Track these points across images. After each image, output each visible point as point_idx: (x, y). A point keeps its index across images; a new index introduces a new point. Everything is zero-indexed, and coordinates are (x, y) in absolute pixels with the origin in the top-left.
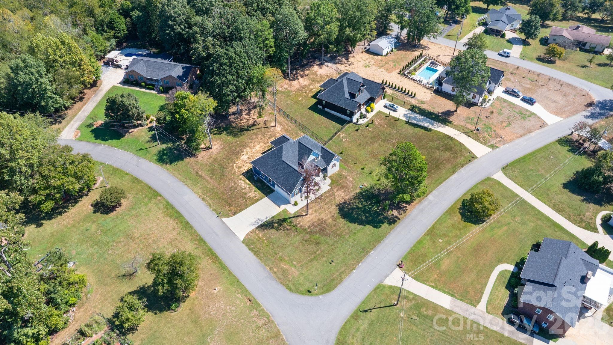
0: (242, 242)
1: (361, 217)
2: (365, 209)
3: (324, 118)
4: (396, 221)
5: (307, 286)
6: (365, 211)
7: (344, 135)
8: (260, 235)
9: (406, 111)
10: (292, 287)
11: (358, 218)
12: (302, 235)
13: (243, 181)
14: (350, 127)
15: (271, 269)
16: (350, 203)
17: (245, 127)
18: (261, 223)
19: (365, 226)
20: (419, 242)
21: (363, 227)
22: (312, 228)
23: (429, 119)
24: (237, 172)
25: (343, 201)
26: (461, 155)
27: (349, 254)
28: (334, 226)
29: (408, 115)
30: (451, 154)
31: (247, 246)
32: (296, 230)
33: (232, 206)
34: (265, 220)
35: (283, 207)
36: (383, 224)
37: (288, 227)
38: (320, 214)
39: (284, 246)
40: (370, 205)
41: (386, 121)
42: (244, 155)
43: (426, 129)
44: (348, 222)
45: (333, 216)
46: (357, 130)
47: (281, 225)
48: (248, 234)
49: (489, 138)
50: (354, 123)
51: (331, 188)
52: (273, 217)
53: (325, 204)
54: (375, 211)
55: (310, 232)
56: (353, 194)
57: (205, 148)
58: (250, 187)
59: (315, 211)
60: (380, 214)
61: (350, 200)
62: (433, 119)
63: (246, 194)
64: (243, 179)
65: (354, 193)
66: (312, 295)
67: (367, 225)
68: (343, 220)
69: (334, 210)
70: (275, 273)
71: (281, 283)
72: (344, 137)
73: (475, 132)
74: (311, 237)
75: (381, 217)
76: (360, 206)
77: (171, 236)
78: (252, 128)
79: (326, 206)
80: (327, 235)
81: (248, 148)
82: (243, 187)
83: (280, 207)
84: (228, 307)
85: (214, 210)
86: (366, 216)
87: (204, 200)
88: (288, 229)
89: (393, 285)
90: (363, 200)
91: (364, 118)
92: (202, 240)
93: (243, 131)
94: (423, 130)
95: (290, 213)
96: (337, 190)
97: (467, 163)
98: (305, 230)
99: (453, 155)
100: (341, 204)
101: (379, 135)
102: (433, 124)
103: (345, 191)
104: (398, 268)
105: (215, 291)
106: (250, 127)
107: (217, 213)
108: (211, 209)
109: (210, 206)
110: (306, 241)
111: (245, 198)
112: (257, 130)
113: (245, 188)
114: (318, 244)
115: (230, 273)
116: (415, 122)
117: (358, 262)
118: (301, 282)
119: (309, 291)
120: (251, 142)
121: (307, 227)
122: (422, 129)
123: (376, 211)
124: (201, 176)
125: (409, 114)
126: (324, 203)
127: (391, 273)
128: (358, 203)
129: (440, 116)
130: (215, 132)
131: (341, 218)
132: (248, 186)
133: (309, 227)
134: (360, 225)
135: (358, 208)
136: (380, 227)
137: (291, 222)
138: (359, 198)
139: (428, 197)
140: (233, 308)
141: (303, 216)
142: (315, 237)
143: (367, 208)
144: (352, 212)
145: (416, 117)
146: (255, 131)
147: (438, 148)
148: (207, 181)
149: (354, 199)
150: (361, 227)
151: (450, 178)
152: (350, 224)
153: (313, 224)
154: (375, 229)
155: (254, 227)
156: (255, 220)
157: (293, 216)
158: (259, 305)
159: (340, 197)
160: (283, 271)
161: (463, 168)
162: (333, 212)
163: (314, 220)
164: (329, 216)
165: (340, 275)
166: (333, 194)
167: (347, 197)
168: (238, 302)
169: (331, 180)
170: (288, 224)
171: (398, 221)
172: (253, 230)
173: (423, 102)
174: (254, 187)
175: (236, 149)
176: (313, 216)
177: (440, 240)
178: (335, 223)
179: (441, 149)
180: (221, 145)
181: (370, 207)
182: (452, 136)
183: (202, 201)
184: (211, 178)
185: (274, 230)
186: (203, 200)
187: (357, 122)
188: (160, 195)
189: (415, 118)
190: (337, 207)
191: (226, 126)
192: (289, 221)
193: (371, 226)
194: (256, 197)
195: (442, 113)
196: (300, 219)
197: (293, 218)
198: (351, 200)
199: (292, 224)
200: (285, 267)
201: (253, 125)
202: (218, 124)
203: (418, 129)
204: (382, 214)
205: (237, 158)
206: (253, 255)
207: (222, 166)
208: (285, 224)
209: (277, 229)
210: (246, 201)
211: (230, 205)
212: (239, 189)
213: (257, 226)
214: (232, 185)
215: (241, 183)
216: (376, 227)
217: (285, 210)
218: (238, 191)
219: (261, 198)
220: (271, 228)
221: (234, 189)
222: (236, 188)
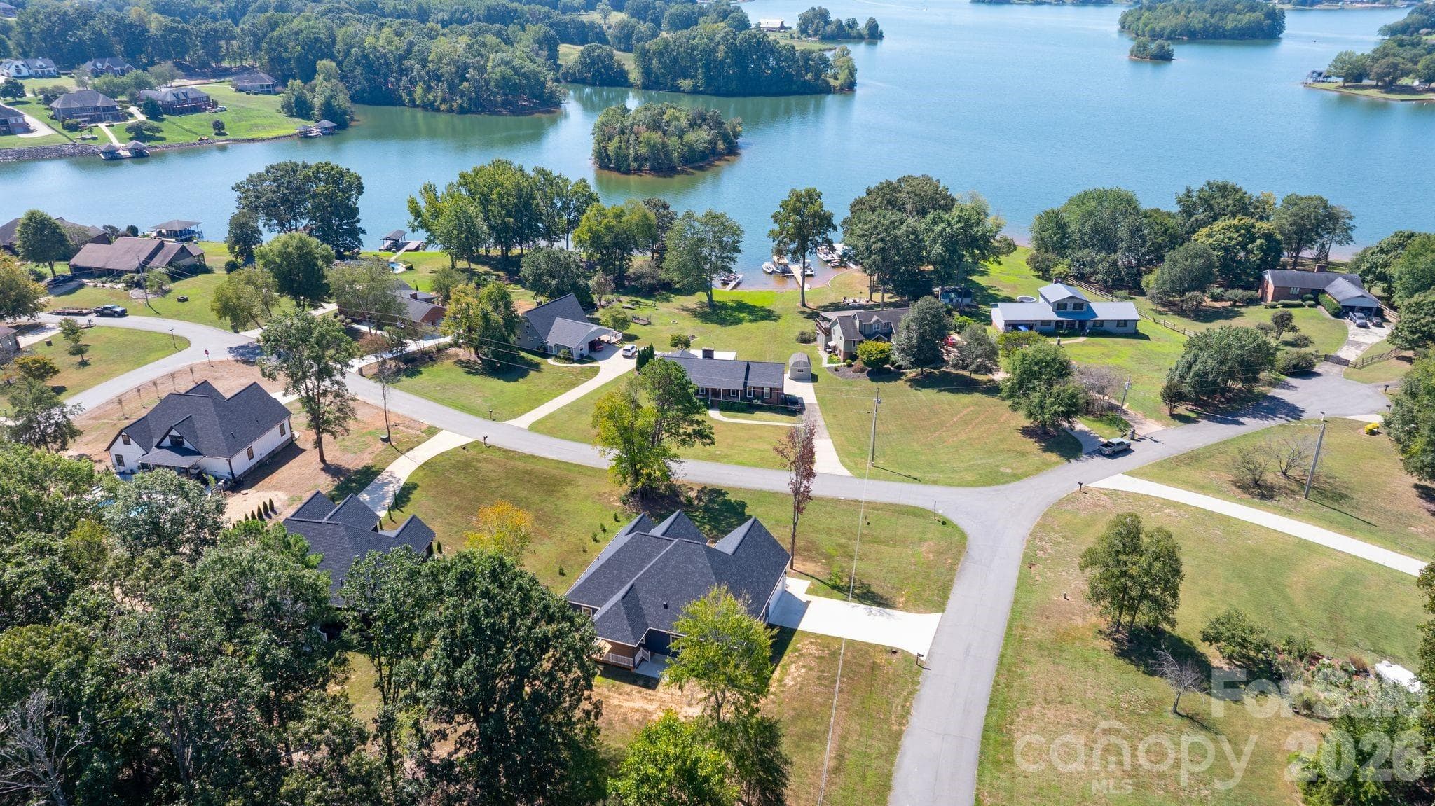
0: (943, 611)
1: (733, 522)
2: (709, 521)
4: (713, 489)
5: (939, 527)
6: (715, 521)
8: (903, 599)
10: (957, 538)
13: (780, 681)
15: (953, 564)
18: (874, 608)
22: (815, 559)
27: (831, 513)
31: (944, 603)
33: (874, 663)
34: (862, 606)
35: (804, 597)
36: (730, 500)
48: (918, 613)
52: (844, 600)
58: (792, 662)
63: (820, 658)
64: (776, 684)
66: (946, 519)
67: (747, 514)
71: (965, 548)
74: (838, 555)
77: (1050, 713)
80: (813, 542)
82: (803, 670)
83: (808, 603)
85: (915, 683)
88: (851, 578)
92: (1001, 663)
95: (812, 584)
98: (829, 564)
107: (917, 674)
108: (918, 687)
109: (911, 693)
110: (851, 557)
111: (833, 653)
113: (804, 667)
114: (843, 546)
115: (1016, 602)
117: (838, 500)
118: (938, 535)
119: (944, 523)
121: (820, 564)
123: (704, 512)
132: (793, 666)
137: (830, 579)
141: (800, 571)
142: (832, 551)
156: (876, 617)
157: (814, 580)
158: (1025, 555)
165: (881, 509)
172: (902, 611)
174: (785, 658)
183: (913, 712)
185: (872, 589)
186: (908, 712)
192: (829, 583)
194: (811, 643)
196: (810, 574)
197: (819, 578)
199: (833, 578)
208: (842, 584)
209: (865, 586)
211: (874, 667)
212: (814, 674)
213: (888, 610)
214: (813, 689)
215: (794, 679)
216: (743, 505)
217: (810, 591)
218: (823, 671)
219: (808, 634)
220: (873, 593)
221: (825, 679)
222: (819, 678)
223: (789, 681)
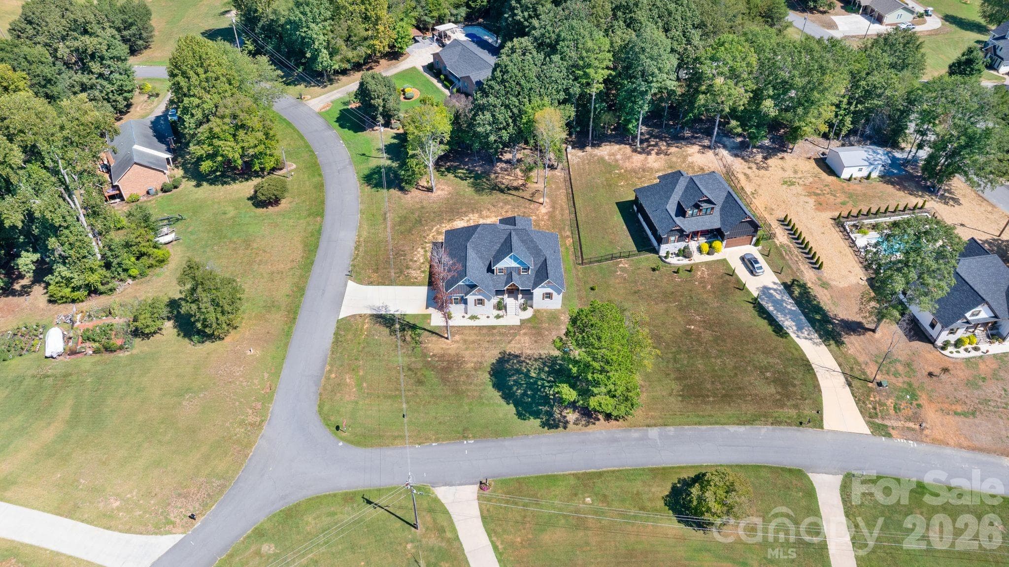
0: (338, 320)
1: (517, 389)
2: (535, 383)
3: (625, 227)
4: (557, 427)
5: (343, 422)
6: (532, 386)
7: (627, 266)
8: (366, 326)
9: (775, 283)
11: (510, 388)
12: (413, 359)
13: (426, 251)
14: (647, 259)
15: (330, 372)
16: (524, 361)
17: (503, 186)
18: (383, 313)
19: (508, 404)
20: (552, 479)
21: (505, 403)
22: (437, 359)
23: (802, 317)
24: (430, 237)
25: (517, 353)
26: (796, 406)
27: (440, 423)
28: (468, 376)
29: (772, 291)
30: (778, 393)
31: (338, 328)
32: (413, 348)
33: (377, 273)
34: (392, 312)
35: (431, 310)
36: (535, 418)
37: (408, 338)
38: (467, 349)
39: (377, 357)
40: (549, 382)
41: (721, 280)
42: (462, 222)
43: (779, 330)
44: (491, 383)
45: (481, 363)
46: (654, 270)
47: (404, 330)
48: (354, 316)
49: (892, 412)
50: (660, 257)
51: (520, 326)
52: (405, 315)
53: (488, 342)
54: (547, 394)
55: (429, 362)
56: (542, 352)
57: (427, 188)
58: (423, 263)
59: (465, 341)
60: (549, 403)
61: (529, 357)
62: (812, 322)
63: (408, 268)
64: (427, 248)
65: (546, 352)
66: (336, 434)
67: (512, 406)
68: (489, 376)
69: (492, 356)
70: (328, 379)
71: (321, 394)
72: (623, 270)
73: (870, 385)
74: (421, 369)
75: (546, 408)
76: (533, 375)
77: (282, 266)
78: (510, 192)
79: (486, 345)
80: (445, 381)
81: (477, 215)
82: (415, 259)
83: (427, 308)
84: (241, 379)
85: (354, 266)
86: (525, 391)
87: (357, 248)
88: (404, 340)
89: (443, 501)
90: (546, 369)
91: (685, 257)
92: (304, 290)
93: (495, 190)
94: (769, 329)
95: (429, 323)
96: (525, 334)
97: (789, 424)
98: (425, 355)
99: (778, 397)
100: (510, 354)
101: (682, 296)
102: (800, 328)
103: (536, 342)
104: (476, 487)
105: (249, 353)
106: (509, 189)
107: (352, 271)
108: (352, 263)
109: (355, 259)
110: (410, 369)
111: (401, 272)
112: (515, 198)
113: (416, 261)
114: (420, 382)
115: (287, 345)
116: (771, 308)
117: (437, 440)
118: (343, 410)
120: (489, 210)
121: (431, 354)
122: (771, 324)
123: (547, 396)
124: (385, 219)
125: (775, 290)
126: (488, 339)
127: (459, 485)
128: (535, 369)
129: (833, 324)
130: (459, 175)
131: (489, 373)
132: (422, 261)
133: (434, 355)
134: (503, 398)
135: (527, 375)
136: (525, 420)
137: (419, 335)
138: (544, 364)
139: (649, 429)
140: (245, 384)
141: (442, 337)
142: (427, 373)
143: (539, 383)
144: (513, 375)
145: (783, 301)
146: (510, 198)
147: (763, 370)
148: (386, 228)
149: (536, 360)
150: (503, 402)
151: (727, 427)
152: (490, 388)
153: (443, 356)
154: (516, 417)
155: (369, 312)
156: (381, 305)
157: (429, 328)
158: (271, 401)
159: (519, 346)
160: (339, 384)
161: (770, 427)
162: (486, 358)
163: (450, 352)
164: (475, 360)
166: (514, 335)
167: (529, 352)
168: (256, 381)
169: (534, 315)
170: (413, 335)
171: (561, 429)
172: (365, 315)
173: (825, 285)
174: (427, 267)
175: (461, 208)
176: (455, 346)
177: (588, 500)
178: (474, 373)
179: (768, 374)
180: (450, 193)
181: (547, 384)
182: (813, 366)
183: (354, 248)
184: (393, 228)
185: (388, 330)
187: (666, 257)
188: (323, 217)
189: (777, 303)
190: (500, 356)
191: (482, 173)
192: (419, 331)
193: (517, 410)
194: (416, 279)
195: (842, 321)
196: (434, 338)
197: (426, 333)
198: (530, 359)
199: (417, 338)
200: (348, 380)
201: (516, 189)
202: (475, 166)
203: (763, 324)
204: (552, 407)
205: (450, 220)
206: (331, 341)
207: (421, 220)
208: (410, 332)
209: (393, 332)
210: (399, 277)
211: (376, 271)
212: (408, 257)
213: (375, 313)
214: (407, 248)
215: (419, 253)
216: (520, 415)
217: (428, 316)
218: (404, 259)
219: (420, 284)
220: (387, 327)
221: (402, 255)
222: (405, 255)
223: (421, 251)
